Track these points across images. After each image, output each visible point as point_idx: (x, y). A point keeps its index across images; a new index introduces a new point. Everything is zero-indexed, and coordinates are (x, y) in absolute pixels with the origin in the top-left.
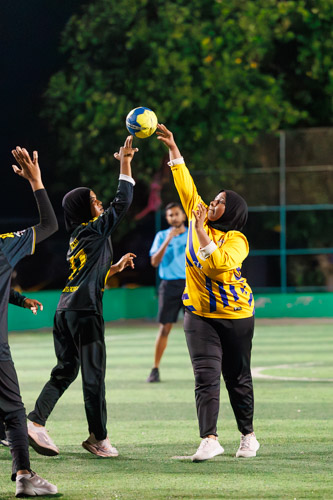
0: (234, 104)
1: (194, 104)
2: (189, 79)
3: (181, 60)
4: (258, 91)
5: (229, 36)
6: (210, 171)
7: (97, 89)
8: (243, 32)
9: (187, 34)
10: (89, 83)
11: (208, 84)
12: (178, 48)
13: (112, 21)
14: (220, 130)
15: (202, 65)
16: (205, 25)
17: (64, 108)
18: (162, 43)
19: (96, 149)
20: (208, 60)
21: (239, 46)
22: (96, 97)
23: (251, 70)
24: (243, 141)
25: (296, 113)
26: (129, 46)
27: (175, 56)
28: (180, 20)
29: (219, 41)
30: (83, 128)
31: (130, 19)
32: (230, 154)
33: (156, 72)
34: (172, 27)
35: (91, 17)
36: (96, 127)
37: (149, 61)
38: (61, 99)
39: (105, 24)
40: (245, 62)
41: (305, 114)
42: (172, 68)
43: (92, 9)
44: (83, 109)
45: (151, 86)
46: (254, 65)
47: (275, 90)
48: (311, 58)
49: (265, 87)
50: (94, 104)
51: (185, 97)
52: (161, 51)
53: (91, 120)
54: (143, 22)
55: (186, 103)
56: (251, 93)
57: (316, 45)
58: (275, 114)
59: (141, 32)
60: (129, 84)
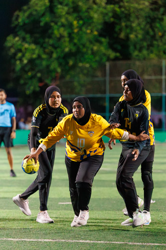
0: (87, 50)
1: (70, 50)
2: (67, 39)
3: (64, 31)
4: (98, 44)
5: (86, 20)
6: (76, 79)
7: (27, 42)
8: (91, 18)
9: (67, 19)
10: (24, 39)
11: (76, 41)
12: (63, 25)
13: (34, 13)
14: (81, 61)
15: (73, 33)
16: (75, 15)
17: (13, 51)
18: (56, 23)
19: (27, 69)
20: (76, 31)
21: (90, 25)
22: (26, 46)
23: (95, 36)
24: (91, 66)
25: (114, 54)
26: (42, 24)
27: (62, 29)
28: (64, 13)
29: (81, 22)
30: (21, 59)
31: (42, 13)
32: (85, 71)
33: (53, 36)
34: (60, 17)
35: (25, 11)
36: (26, 59)
37: (50, 31)
38: (12, 47)
39: (31, 15)
40: (92, 31)
41: (118, 54)
42: (60, 34)
43: (25, 8)
44: (20, 50)
45: (51, 42)
46: (96, 33)
47: (105, 44)
48: (121, 30)
49: (101, 43)
50: (26, 49)
51: (66, 47)
52: (56, 27)
53: (23, 56)
54: (48, 14)
55: (67, 50)
56: (94, 45)
57: (123, 24)
58: (105, 55)
59: (47, 18)
60: (41, 41)
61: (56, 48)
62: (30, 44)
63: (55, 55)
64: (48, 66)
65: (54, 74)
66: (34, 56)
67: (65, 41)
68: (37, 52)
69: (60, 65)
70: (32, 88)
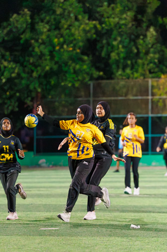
0: (69, 69)
1: (51, 69)
2: (48, 57)
3: (45, 48)
4: (81, 63)
5: (67, 37)
6: (57, 99)
8: (73, 35)
9: (48, 37)
11: (56, 59)
12: (43, 43)
13: (14, 30)
14: (63, 81)
15: (54, 50)
16: (56, 32)
18: (37, 41)
19: (6, 88)
20: (57, 48)
21: (71, 42)
22: (6, 64)
23: (77, 53)
24: (73, 85)
25: (98, 73)
26: (22, 42)
27: (42, 47)
28: (45, 30)
29: (62, 40)
31: (22, 30)
32: (67, 92)
33: (34, 53)
34: (42, 33)
35: (4, 28)
37: (31, 49)
39: (10, 31)
40: (74, 49)
41: (101, 73)
42: (41, 52)
43: (5, 24)
46: (78, 51)
47: (88, 62)
48: (102, 47)
49: (83, 61)
50: (5, 67)
51: (47, 65)
52: (36, 44)
53: (2, 74)
54: (28, 31)
55: (47, 68)
56: (77, 64)
57: (104, 42)
58: (88, 74)
59: (27, 35)
60: (21, 59)
61: (36, 67)
62: (9, 62)
63: (35, 74)
64: (28, 86)
65: (34, 94)
66: (13, 75)
67: (46, 60)
68: (16, 71)
69: (41, 84)
70: (10, 108)
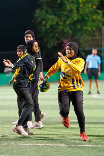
0: (89, 19)
2: (75, 11)
3: (74, 5)
4: (96, 15)
6: (82, 38)
7: (49, 14)
10: (47, 12)
11: (81, 12)
12: (72, 2)
14: (85, 26)
15: (80, 7)
17: (39, 19)
18: (68, 1)
19: (49, 31)
20: (81, 6)
22: (49, 16)
23: (94, 9)
24: (92, 29)
26: (58, 2)
27: (72, 5)
30: (45, 25)
32: (88, 33)
33: (66, 9)
37: (64, 6)
38: (39, 17)
40: (92, 6)
44: (44, 19)
45: (65, 13)
46: (95, 7)
47: (101, 14)
49: (98, 13)
50: (48, 18)
51: (75, 17)
52: (68, 3)
53: (47, 23)
55: (76, 19)
56: (94, 15)
58: (101, 21)
60: (58, 13)
61: (68, 17)
62: (51, 15)
63: (67, 23)
64: (63, 30)
65: (67, 35)
66: (54, 23)
67: (74, 13)
68: (56, 20)
69: (71, 28)
70: (52, 44)
